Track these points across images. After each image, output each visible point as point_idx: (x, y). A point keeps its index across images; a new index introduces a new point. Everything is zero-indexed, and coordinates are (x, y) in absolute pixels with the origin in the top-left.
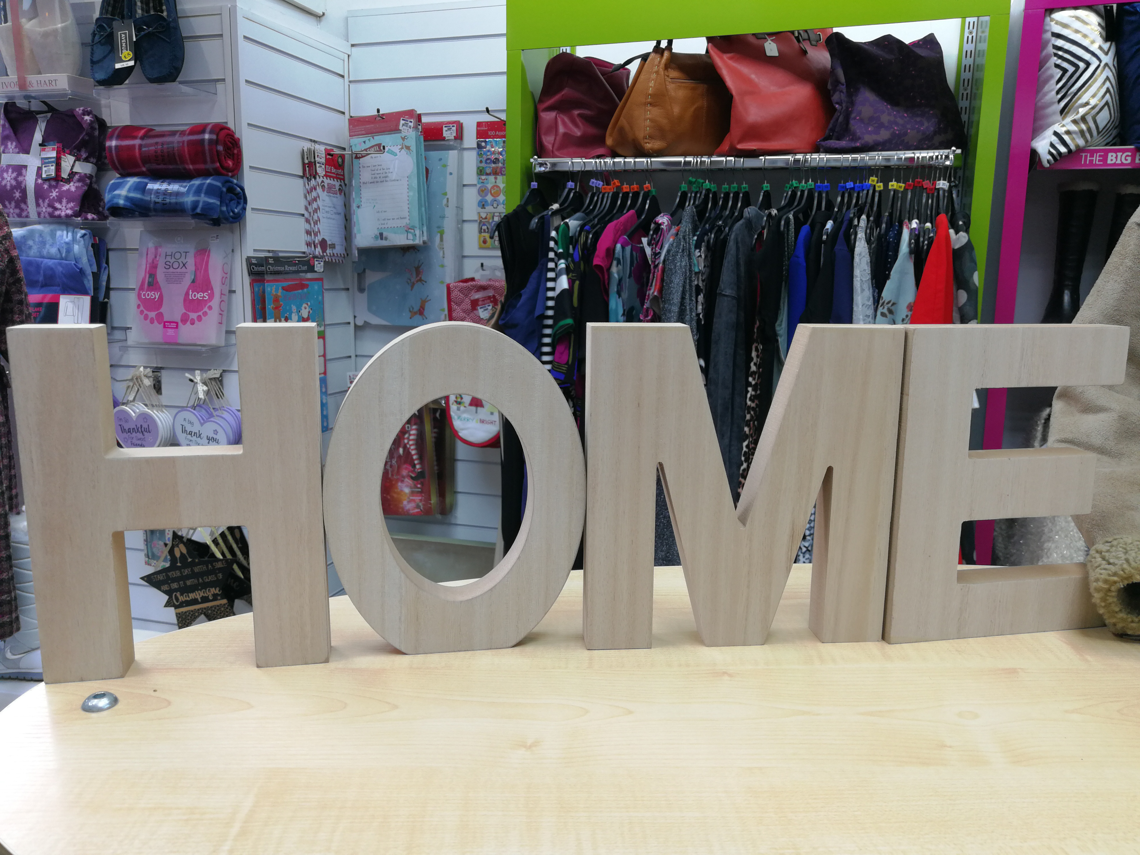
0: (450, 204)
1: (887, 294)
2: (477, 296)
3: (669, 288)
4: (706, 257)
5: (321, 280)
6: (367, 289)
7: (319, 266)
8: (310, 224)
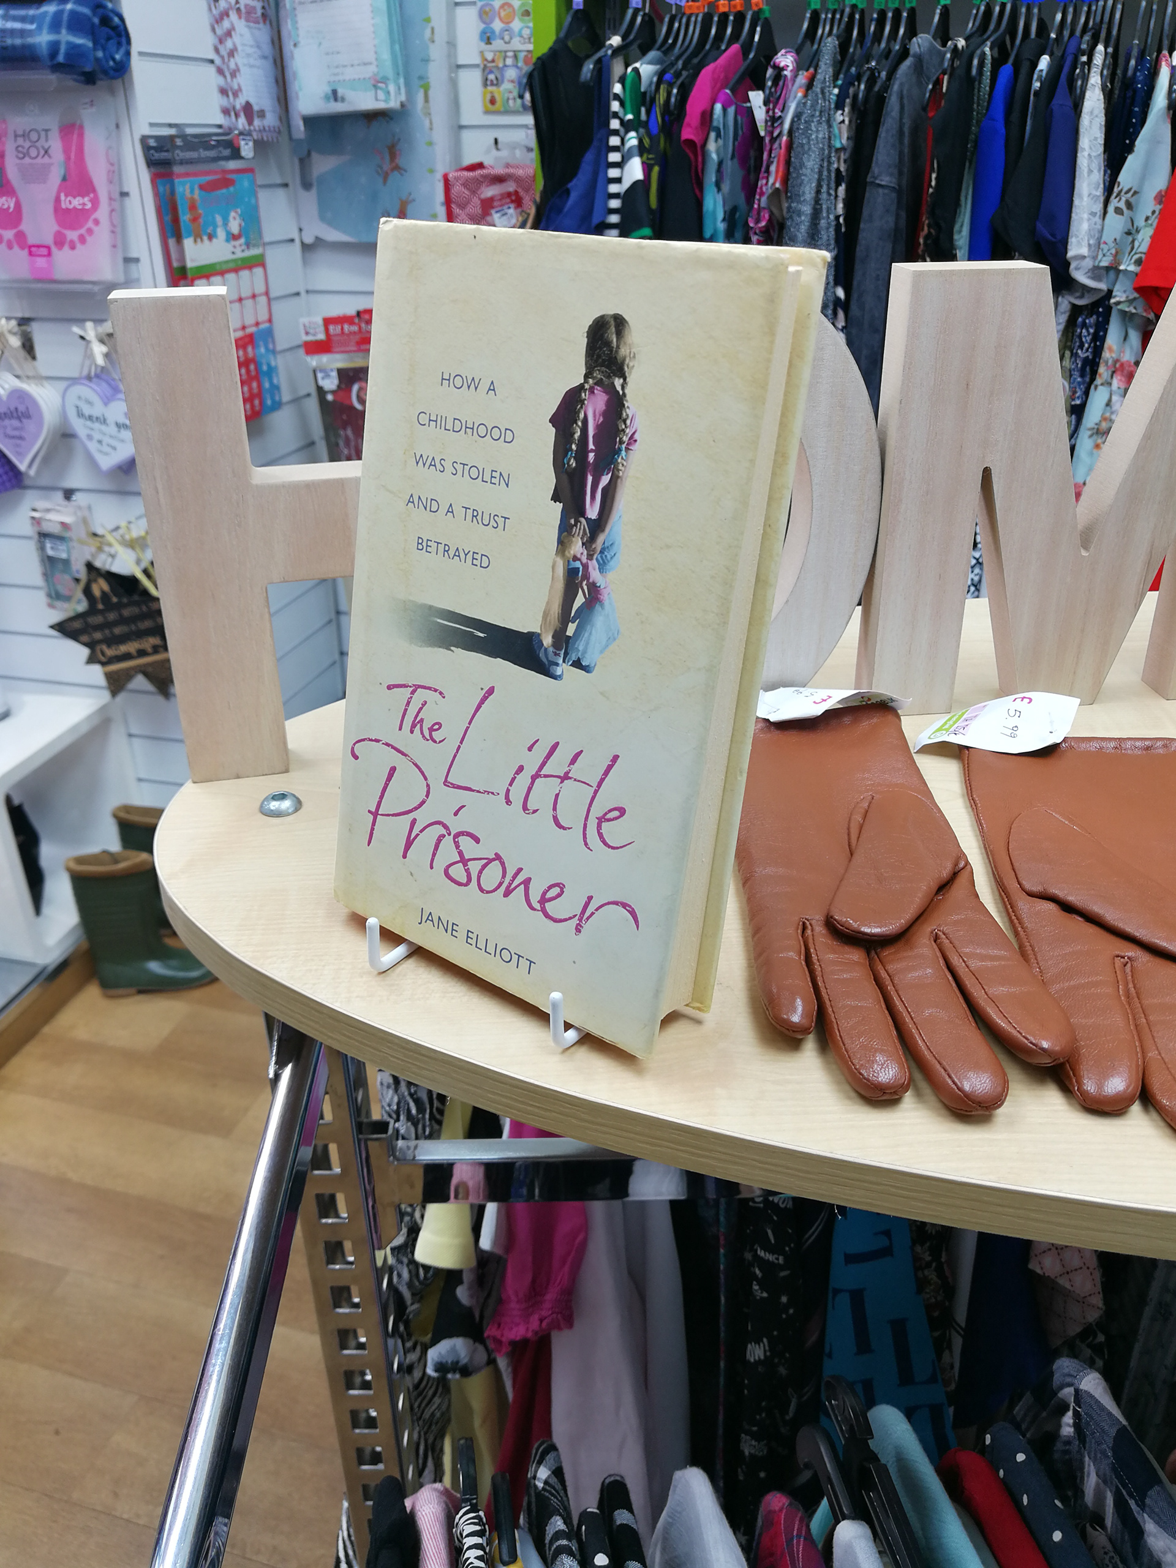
0: (436, 38)
1: (1126, 178)
2: (490, 192)
3: (799, 175)
4: (850, 121)
5: (250, 170)
6: (315, 184)
7: (247, 149)
8: (225, 77)
